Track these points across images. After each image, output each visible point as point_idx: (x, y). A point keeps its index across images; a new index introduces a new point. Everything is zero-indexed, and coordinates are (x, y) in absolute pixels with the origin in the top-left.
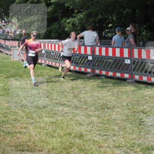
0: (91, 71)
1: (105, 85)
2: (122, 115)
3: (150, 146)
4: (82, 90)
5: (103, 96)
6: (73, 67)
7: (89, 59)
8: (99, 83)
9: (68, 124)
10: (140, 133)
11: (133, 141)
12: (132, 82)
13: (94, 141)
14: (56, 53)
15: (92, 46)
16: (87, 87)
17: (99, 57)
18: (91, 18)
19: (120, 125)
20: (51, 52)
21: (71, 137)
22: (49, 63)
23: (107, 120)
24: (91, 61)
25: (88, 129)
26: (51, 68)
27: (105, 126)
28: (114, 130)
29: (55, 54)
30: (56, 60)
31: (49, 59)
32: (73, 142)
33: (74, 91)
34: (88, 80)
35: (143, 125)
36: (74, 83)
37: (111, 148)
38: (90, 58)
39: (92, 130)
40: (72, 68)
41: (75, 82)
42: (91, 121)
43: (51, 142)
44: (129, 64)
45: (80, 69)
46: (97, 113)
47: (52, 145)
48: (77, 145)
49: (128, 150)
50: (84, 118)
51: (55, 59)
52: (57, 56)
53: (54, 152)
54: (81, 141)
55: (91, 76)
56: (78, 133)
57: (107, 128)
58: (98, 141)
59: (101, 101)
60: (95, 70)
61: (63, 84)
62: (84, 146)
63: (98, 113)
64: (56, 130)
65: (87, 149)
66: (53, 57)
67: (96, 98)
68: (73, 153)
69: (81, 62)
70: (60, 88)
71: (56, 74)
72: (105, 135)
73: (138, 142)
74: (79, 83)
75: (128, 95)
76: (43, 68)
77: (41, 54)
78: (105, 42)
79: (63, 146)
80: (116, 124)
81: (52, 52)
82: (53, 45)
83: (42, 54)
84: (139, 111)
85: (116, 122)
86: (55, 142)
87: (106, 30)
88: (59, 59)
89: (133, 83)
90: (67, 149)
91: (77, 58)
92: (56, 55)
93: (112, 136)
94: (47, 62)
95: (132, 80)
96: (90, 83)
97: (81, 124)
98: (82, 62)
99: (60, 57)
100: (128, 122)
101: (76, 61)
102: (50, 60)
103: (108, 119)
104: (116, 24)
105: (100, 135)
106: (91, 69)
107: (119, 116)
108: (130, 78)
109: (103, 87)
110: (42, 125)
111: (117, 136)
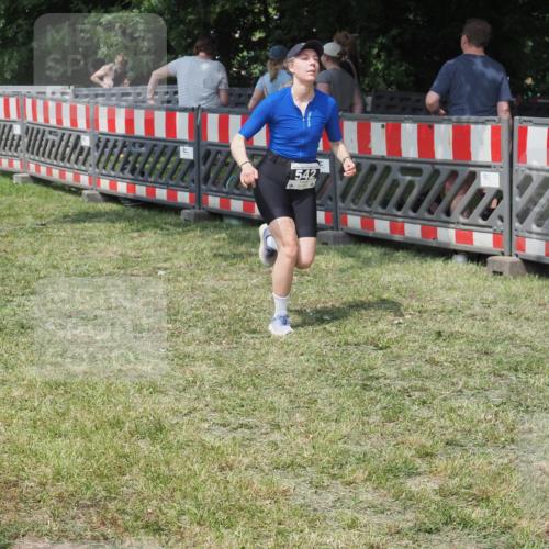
0: (191, 198)
1: (242, 249)
2: (302, 354)
3: (400, 462)
4: (159, 269)
5: (234, 289)
6: (125, 185)
7: (183, 155)
8: (221, 243)
9: (108, 388)
10: (365, 418)
11: (340, 444)
12: (336, 240)
13: (203, 445)
14: (63, 134)
15: (193, 109)
16: (177, 258)
17: (218, 148)
18: (189, 10)
19: (294, 390)
20: (44, 131)
21: (120, 434)
22: (38, 170)
23: (250, 373)
24: (191, 164)
25: (183, 406)
26: (44, 189)
27: (243, 395)
28: (273, 409)
29: (62, 140)
30: (63, 160)
31: (37, 158)
32: (127, 450)
33: (129, 272)
34: (179, 233)
35: (377, 390)
36: (131, 243)
37: (262, 470)
38: (187, 153)
39: (195, 409)
40: (122, 188)
41: (132, 239)
42: (191, 379)
43: (50, 454)
44: (328, 176)
45: (151, 192)
46: (213, 347)
47: (54, 462)
48: (142, 461)
49: (325, 477)
50: (168, 368)
51: (59, 157)
52: (67, 145)
53: (62, 485)
54: (158, 447)
55: (192, 218)
56: (145, 420)
57: (248, 401)
58: (219, 447)
59: (226, 307)
60: (203, 197)
61: (90, 245)
62: (167, 463)
63: (218, 348)
64: (68, 409)
65: (178, 474)
66: (54, 150)
67: (211, 295)
68: (131, 490)
69: (153, 167)
70: (81, 259)
71: (66, 209)
72: (241, 426)
73: (359, 449)
74: (148, 243)
75: (322, 286)
76: (18, 190)
77: (10, 138)
78: (240, 96)
79: (92, 466)
80: (281, 386)
81: (50, 133)
82: (52, 106)
83: (13, 139)
84: (361, 339)
85: (282, 378)
86: (63, 451)
87: (245, 53)
88: (73, 158)
89: (339, 243)
90: (107, 476)
91: (139, 154)
92: (63, 143)
93: (266, 428)
94: (32, 166)
95: (335, 232)
96: (188, 241)
97: (155, 389)
98: (159, 166)
99: (77, 151)
100: (322, 378)
101: (136, 162)
102: (42, 159)
103: (252, 368)
104: (280, 31)
105: (224, 426)
106: (190, 192)
107: (292, 358)
108: (331, 225)
109: (235, 256)
110: (16, 394)
111: (284, 430)
